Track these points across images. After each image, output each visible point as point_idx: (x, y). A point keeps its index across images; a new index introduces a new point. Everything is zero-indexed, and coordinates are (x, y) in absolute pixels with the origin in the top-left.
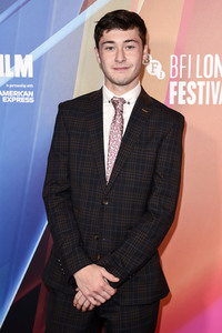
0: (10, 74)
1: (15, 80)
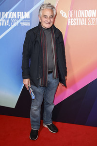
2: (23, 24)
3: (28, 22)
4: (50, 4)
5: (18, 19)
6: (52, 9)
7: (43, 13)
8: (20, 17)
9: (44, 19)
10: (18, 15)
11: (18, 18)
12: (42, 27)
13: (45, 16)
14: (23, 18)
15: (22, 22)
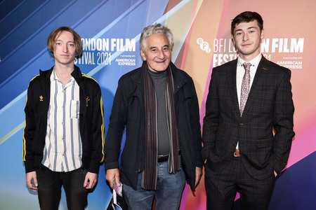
0: (123, 50)
1: (125, 53)
2: (122, 62)
3: (132, 58)
4: (159, 25)
5: (112, 53)
6: (165, 33)
7: (148, 43)
8: (115, 48)
9: (152, 55)
10: (113, 45)
11: (112, 50)
12: (148, 70)
13: (153, 49)
14: (121, 49)
15: (119, 57)
